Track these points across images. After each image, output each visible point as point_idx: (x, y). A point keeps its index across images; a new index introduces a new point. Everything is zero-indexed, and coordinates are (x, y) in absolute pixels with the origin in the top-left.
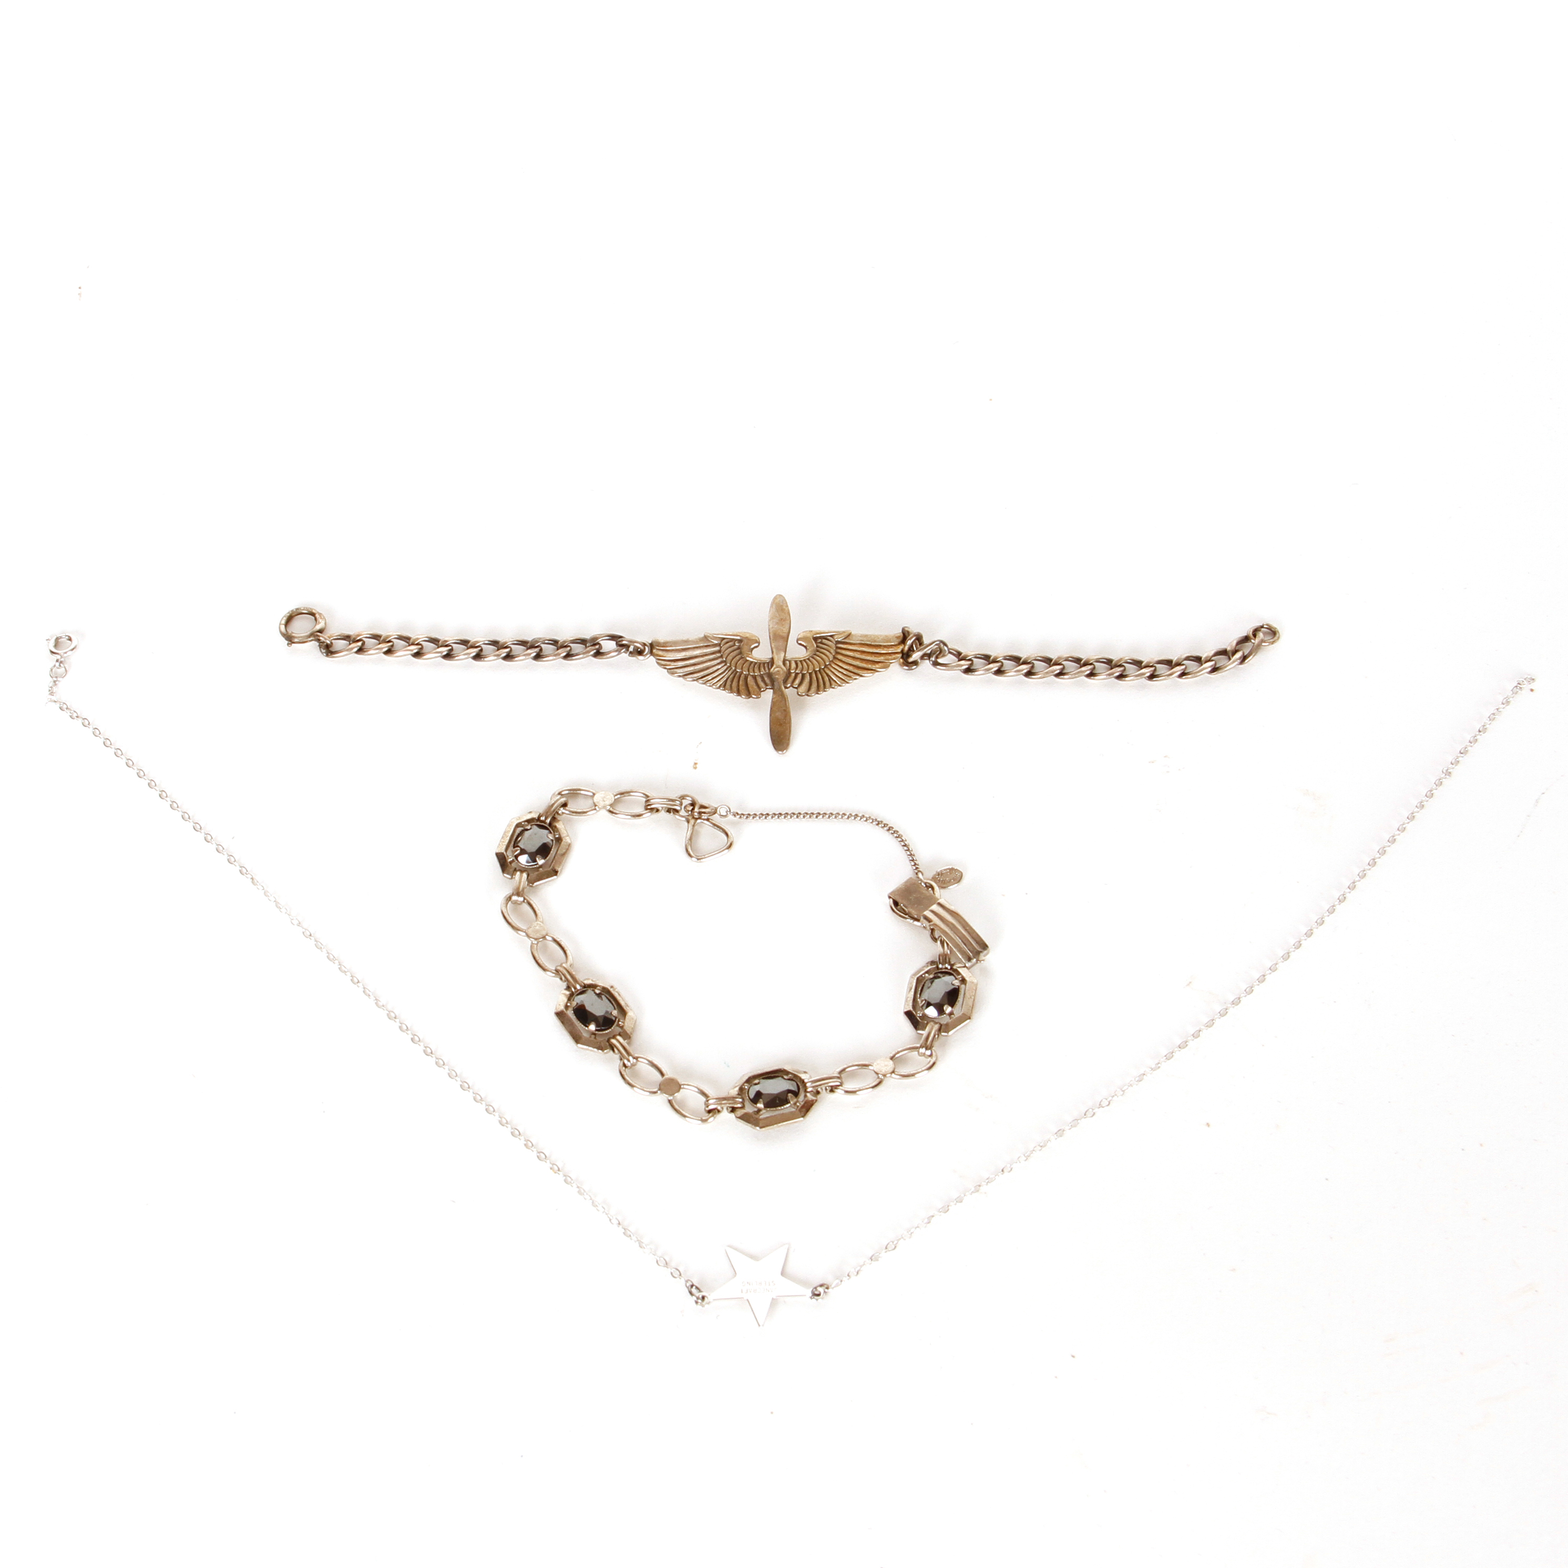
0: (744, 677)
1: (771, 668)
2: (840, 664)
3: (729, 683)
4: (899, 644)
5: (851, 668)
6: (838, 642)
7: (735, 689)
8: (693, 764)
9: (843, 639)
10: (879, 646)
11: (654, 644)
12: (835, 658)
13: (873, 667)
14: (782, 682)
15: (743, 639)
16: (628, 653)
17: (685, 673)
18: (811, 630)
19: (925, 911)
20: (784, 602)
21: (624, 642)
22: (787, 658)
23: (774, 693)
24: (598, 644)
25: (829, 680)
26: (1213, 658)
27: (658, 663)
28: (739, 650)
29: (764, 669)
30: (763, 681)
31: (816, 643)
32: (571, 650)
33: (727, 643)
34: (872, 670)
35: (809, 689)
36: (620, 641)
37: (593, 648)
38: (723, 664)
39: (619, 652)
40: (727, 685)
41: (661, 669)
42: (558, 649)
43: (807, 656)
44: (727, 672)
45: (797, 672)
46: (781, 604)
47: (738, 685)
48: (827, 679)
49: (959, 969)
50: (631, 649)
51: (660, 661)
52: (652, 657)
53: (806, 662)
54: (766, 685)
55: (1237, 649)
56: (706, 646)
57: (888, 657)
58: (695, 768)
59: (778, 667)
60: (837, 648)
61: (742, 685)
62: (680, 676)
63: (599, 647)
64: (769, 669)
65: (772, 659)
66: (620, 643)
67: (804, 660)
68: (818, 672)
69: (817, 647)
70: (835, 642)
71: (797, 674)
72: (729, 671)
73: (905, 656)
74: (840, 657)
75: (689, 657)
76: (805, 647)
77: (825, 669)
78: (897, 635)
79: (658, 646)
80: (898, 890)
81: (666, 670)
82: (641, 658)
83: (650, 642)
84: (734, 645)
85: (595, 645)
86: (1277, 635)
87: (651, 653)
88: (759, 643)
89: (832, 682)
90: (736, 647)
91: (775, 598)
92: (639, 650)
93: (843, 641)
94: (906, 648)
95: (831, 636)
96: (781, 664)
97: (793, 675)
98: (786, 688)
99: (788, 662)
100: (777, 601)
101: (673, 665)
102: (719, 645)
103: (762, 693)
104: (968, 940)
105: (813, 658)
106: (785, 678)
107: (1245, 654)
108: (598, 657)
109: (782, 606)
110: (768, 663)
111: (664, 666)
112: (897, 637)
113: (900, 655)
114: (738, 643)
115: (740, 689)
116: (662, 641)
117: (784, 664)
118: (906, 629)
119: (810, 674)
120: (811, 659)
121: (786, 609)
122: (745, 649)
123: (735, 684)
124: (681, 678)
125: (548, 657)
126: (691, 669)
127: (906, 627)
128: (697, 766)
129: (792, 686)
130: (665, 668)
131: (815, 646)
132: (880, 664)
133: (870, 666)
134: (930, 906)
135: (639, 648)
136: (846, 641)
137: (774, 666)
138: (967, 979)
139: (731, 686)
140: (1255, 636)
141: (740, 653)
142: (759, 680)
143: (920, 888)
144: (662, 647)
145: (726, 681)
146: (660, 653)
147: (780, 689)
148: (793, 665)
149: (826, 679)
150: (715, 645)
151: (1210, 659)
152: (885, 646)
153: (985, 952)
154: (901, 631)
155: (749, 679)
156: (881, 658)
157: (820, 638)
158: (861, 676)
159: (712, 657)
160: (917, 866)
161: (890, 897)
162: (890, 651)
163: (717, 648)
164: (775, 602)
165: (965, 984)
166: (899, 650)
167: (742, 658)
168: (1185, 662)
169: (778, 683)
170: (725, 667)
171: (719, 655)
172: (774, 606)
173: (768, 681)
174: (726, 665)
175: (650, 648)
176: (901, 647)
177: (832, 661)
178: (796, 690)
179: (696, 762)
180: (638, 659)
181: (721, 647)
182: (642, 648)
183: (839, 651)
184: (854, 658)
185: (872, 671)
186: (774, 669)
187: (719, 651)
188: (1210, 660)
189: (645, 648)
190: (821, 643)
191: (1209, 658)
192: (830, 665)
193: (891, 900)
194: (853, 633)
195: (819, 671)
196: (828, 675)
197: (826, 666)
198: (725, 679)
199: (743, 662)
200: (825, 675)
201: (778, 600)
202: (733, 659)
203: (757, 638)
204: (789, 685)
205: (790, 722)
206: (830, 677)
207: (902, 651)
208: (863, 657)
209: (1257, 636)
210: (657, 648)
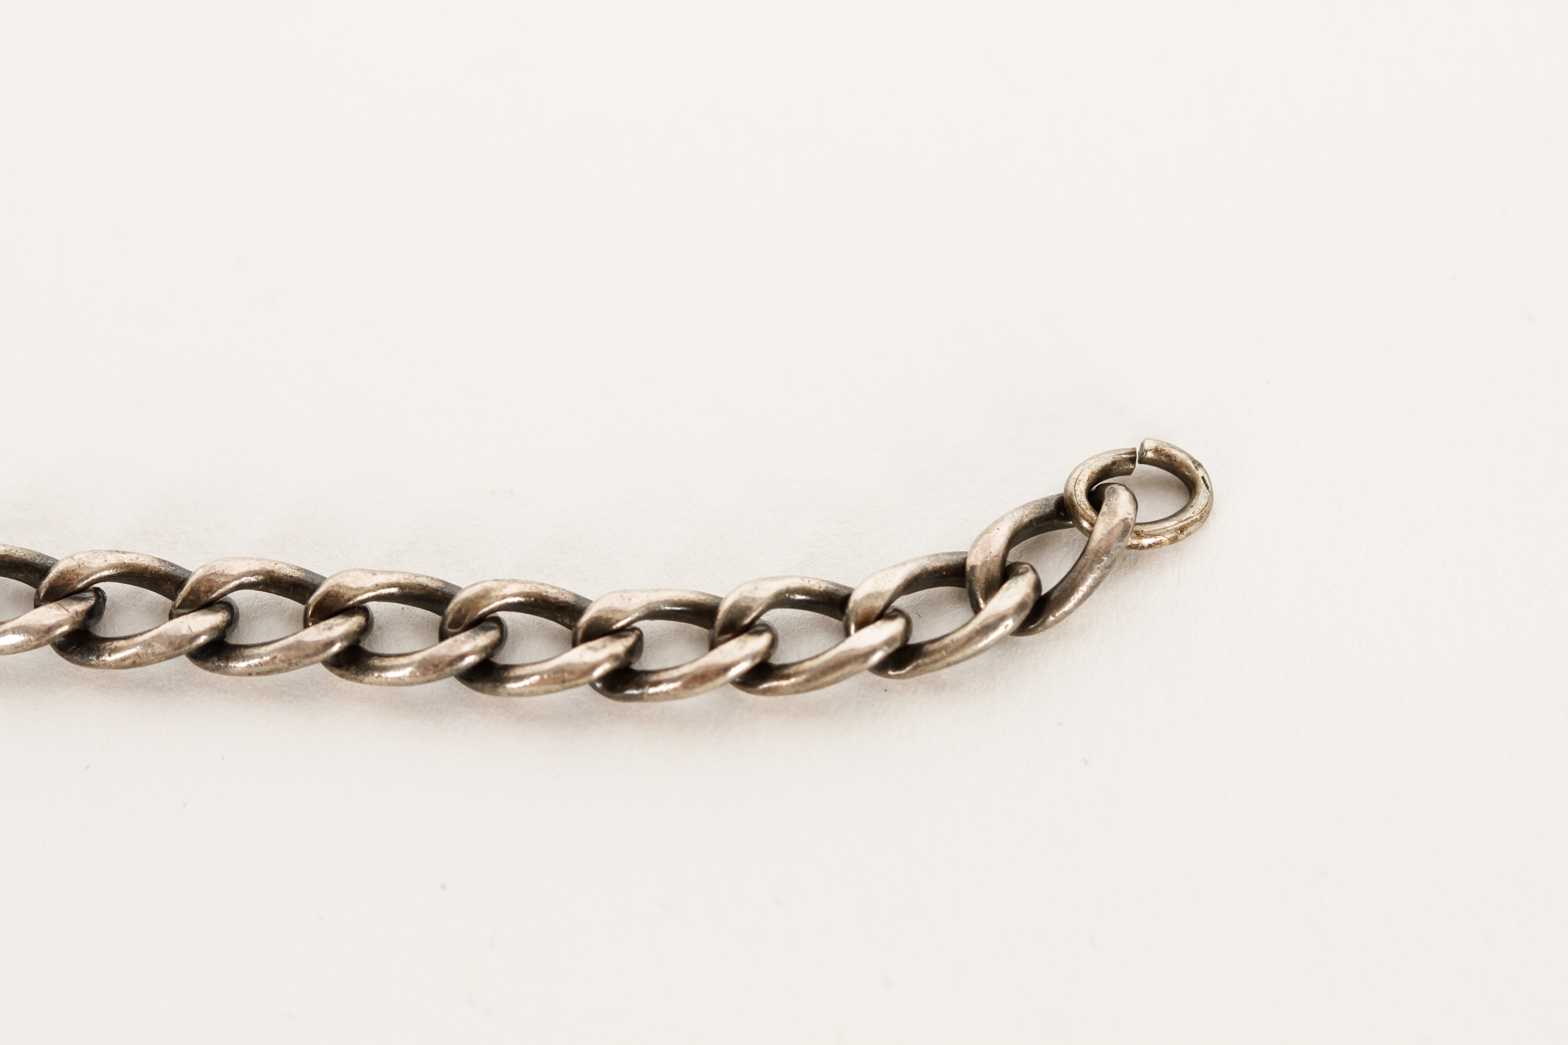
26: (901, 603)
55: (1011, 559)
86: (1201, 499)
107: (1045, 589)
140: (1096, 498)
151: (887, 606)
168: (772, 616)
188: (885, 614)
191: (880, 604)
209: (1104, 508)
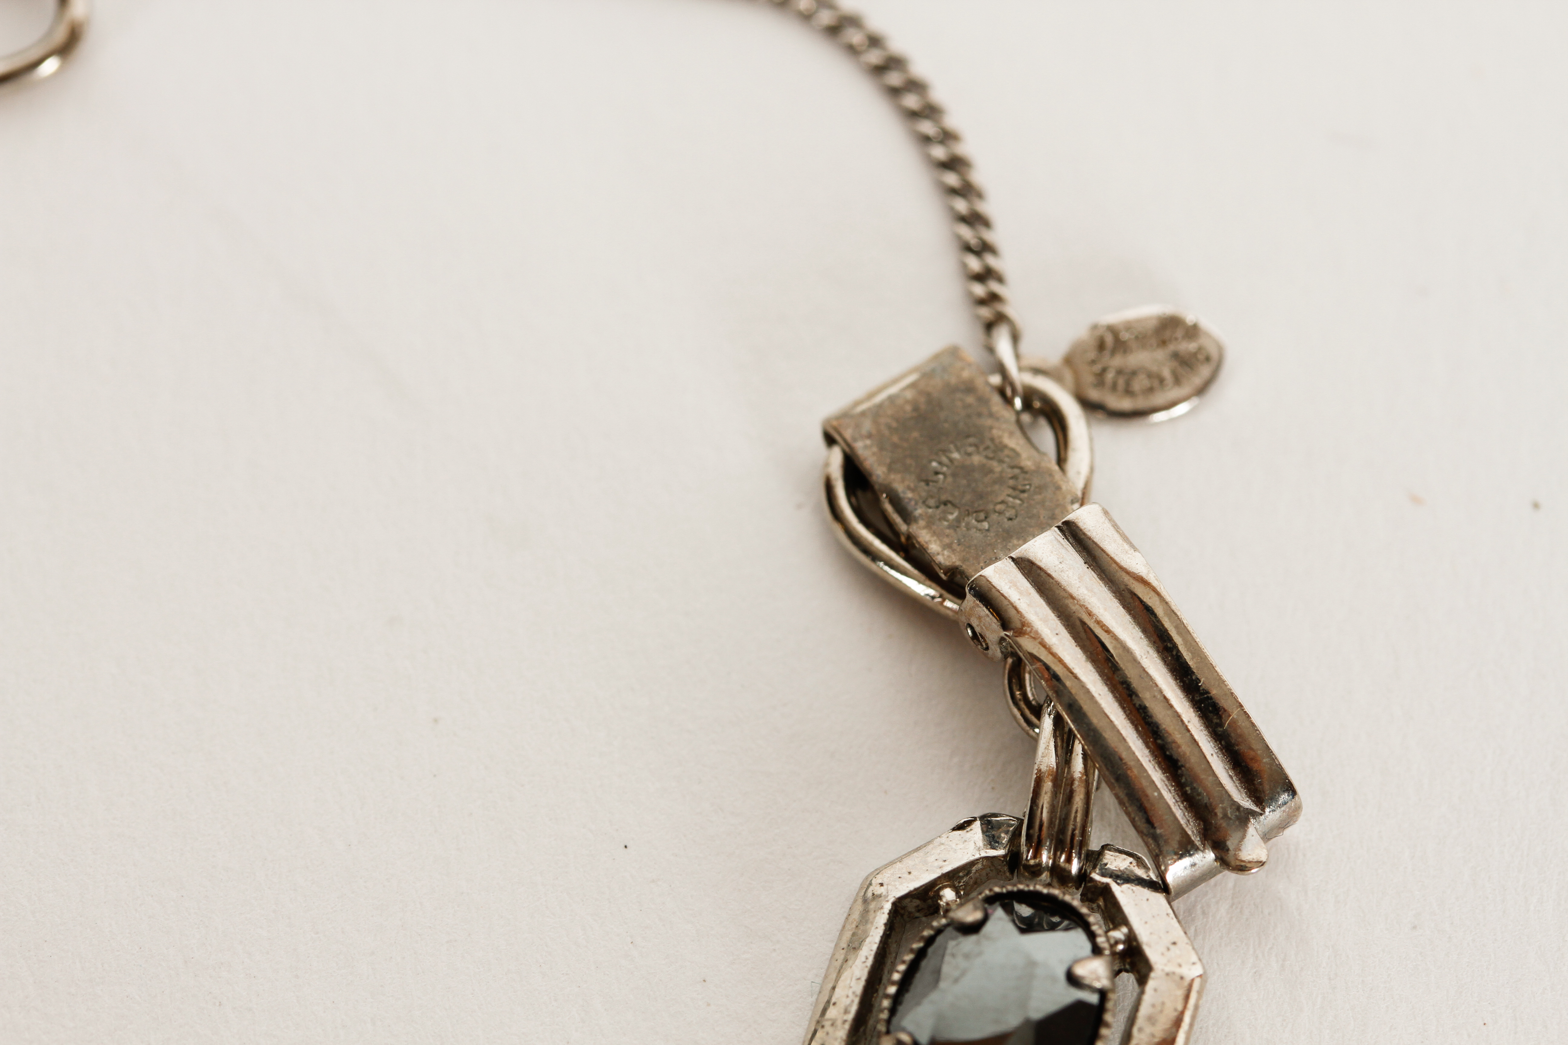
19: (988, 563)
49: (1123, 894)
80: (877, 412)
104: (1195, 742)
134: (1025, 535)
138: (1152, 953)
143: (991, 415)
153: (1271, 816)
160: (994, 286)
161: (830, 440)
165: (1142, 980)
193: (836, 457)
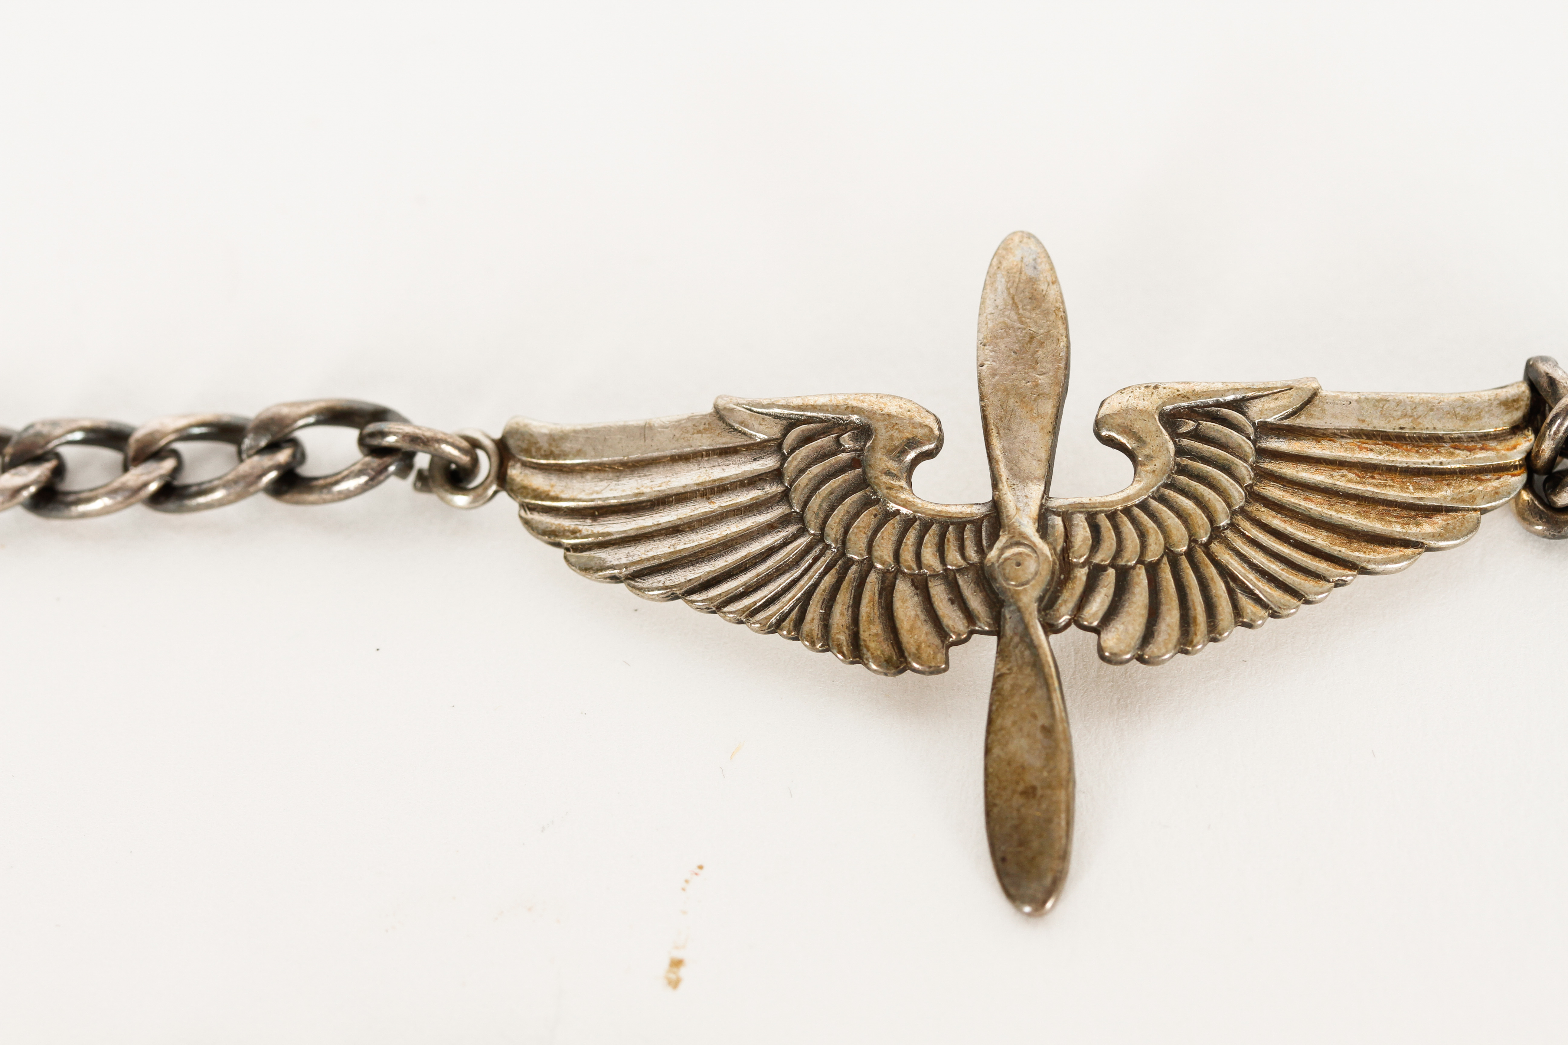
0: (877, 587)
1: (991, 547)
2: (1277, 522)
3: (814, 611)
4: (1516, 429)
5: (1320, 540)
6: (1266, 429)
7: (843, 638)
8: (666, 963)
9: (1282, 419)
10: (1433, 441)
11: (511, 443)
12: (1253, 496)
13: (1412, 531)
14: (1035, 605)
15: (875, 425)
16: (413, 476)
17: (633, 568)
18: (1153, 380)
20: (1043, 266)
21: (391, 440)
22: (1053, 504)
23: (1002, 654)
24: (294, 443)
25: (1231, 592)
27: (527, 523)
28: (859, 471)
29: (962, 549)
30: (958, 599)
31: (1174, 435)
32: (177, 470)
33: (807, 439)
34: (1406, 543)
35: (1148, 635)
36: (373, 435)
37: (267, 461)
38: (792, 529)
39: (376, 478)
40: (809, 617)
41: (539, 546)
42: (126, 469)
43: (1138, 495)
44: (809, 559)
45: (1097, 560)
46: (1029, 272)
47: (855, 620)
48: (1222, 585)
50: (422, 461)
51: (536, 517)
52: (503, 496)
53: (1134, 521)
54: (970, 616)
56: (725, 452)
57: (1468, 487)
58: (675, 984)
59: (1018, 544)
60: (1262, 453)
61: (870, 622)
62: (615, 579)
63: (294, 456)
64: (981, 552)
65: (996, 506)
66: (376, 442)
67: (1127, 511)
68: (1185, 564)
69: (1180, 451)
70: (1251, 430)
71: (1096, 573)
72: (816, 559)
73: (1539, 479)
74: (1274, 492)
75: (653, 496)
76: (1131, 454)
77: (1216, 547)
78: (1503, 394)
79: (527, 452)
81: (561, 552)
82: (461, 500)
83: (498, 435)
84: (838, 448)
85: (273, 447)
87: (502, 480)
88: (940, 440)
89: (1245, 601)
90: (844, 456)
91: (1005, 247)
92: (453, 466)
93: (1286, 422)
94: (1547, 447)
95: (1238, 405)
96: (1029, 529)
97: (1082, 574)
98: (1050, 628)
99: (1058, 521)
100: (1013, 260)
101: (591, 529)
102: (774, 446)
103: (953, 650)
105: (1162, 499)
106: (1046, 591)
108: (288, 497)
109: (1032, 281)
110: (977, 523)
111: (552, 537)
112: (1508, 404)
113: (1519, 479)
114: (855, 438)
115: (864, 635)
116: (545, 431)
117: (1043, 529)
118: (1543, 368)
119: (1153, 570)
120: (1154, 504)
121: (1052, 292)
122: (881, 461)
123: (840, 617)
124: (622, 586)
125: (88, 500)
126: (661, 549)
127: (1545, 359)
128: (683, 972)
129: (1076, 620)
130: (558, 545)
131: (1171, 447)
132: (1439, 520)
133: (1396, 529)
135: (450, 461)
136: (1301, 421)
137: (1003, 540)
139: (826, 618)
141: (863, 483)
142: (939, 592)
144: (546, 457)
145: (809, 594)
146: (538, 481)
147: (1026, 636)
148: (1082, 533)
149: (1219, 588)
150: (758, 449)
152: (1457, 442)
154: (1519, 374)
155: (897, 596)
156: (1443, 494)
157: (1193, 413)
158: (1364, 571)
159: (745, 497)
162: (1482, 457)
163: (768, 463)
164: (1005, 264)
166: (1516, 456)
167: (867, 503)
169: (1019, 609)
170: (802, 541)
171: (773, 489)
172: (1001, 283)
173: (976, 603)
174: (803, 531)
175: (495, 460)
176: (1524, 443)
177: (1242, 511)
178: (1093, 636)
179: (678, 955)
180: (449, 503)
181: (784, 459)
182: (465, 459)
183: (1269, 465)
184: (1330, 493)
185: (1409, 551)
186: (1002, 550)
187: (777, 475)
189: (475, 461)
190: (1196, 435)
192: (1233, 526)
194: (1323, 393)
195: (1190, 554)
196: (1225, 573)
197: (1216, 533)
198: (797, 592)
199: (874, 522)
200: (1212, 572)
201: (1018, 253)
202: (832, 509)
203: (931, 422)
204: (1064, 620)
205: (1068, 782)
206: (1235, 578)
207: (1529, 462)
208: (1368, 488)
210: (524, 459)
